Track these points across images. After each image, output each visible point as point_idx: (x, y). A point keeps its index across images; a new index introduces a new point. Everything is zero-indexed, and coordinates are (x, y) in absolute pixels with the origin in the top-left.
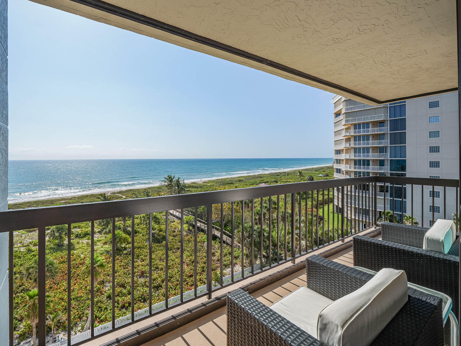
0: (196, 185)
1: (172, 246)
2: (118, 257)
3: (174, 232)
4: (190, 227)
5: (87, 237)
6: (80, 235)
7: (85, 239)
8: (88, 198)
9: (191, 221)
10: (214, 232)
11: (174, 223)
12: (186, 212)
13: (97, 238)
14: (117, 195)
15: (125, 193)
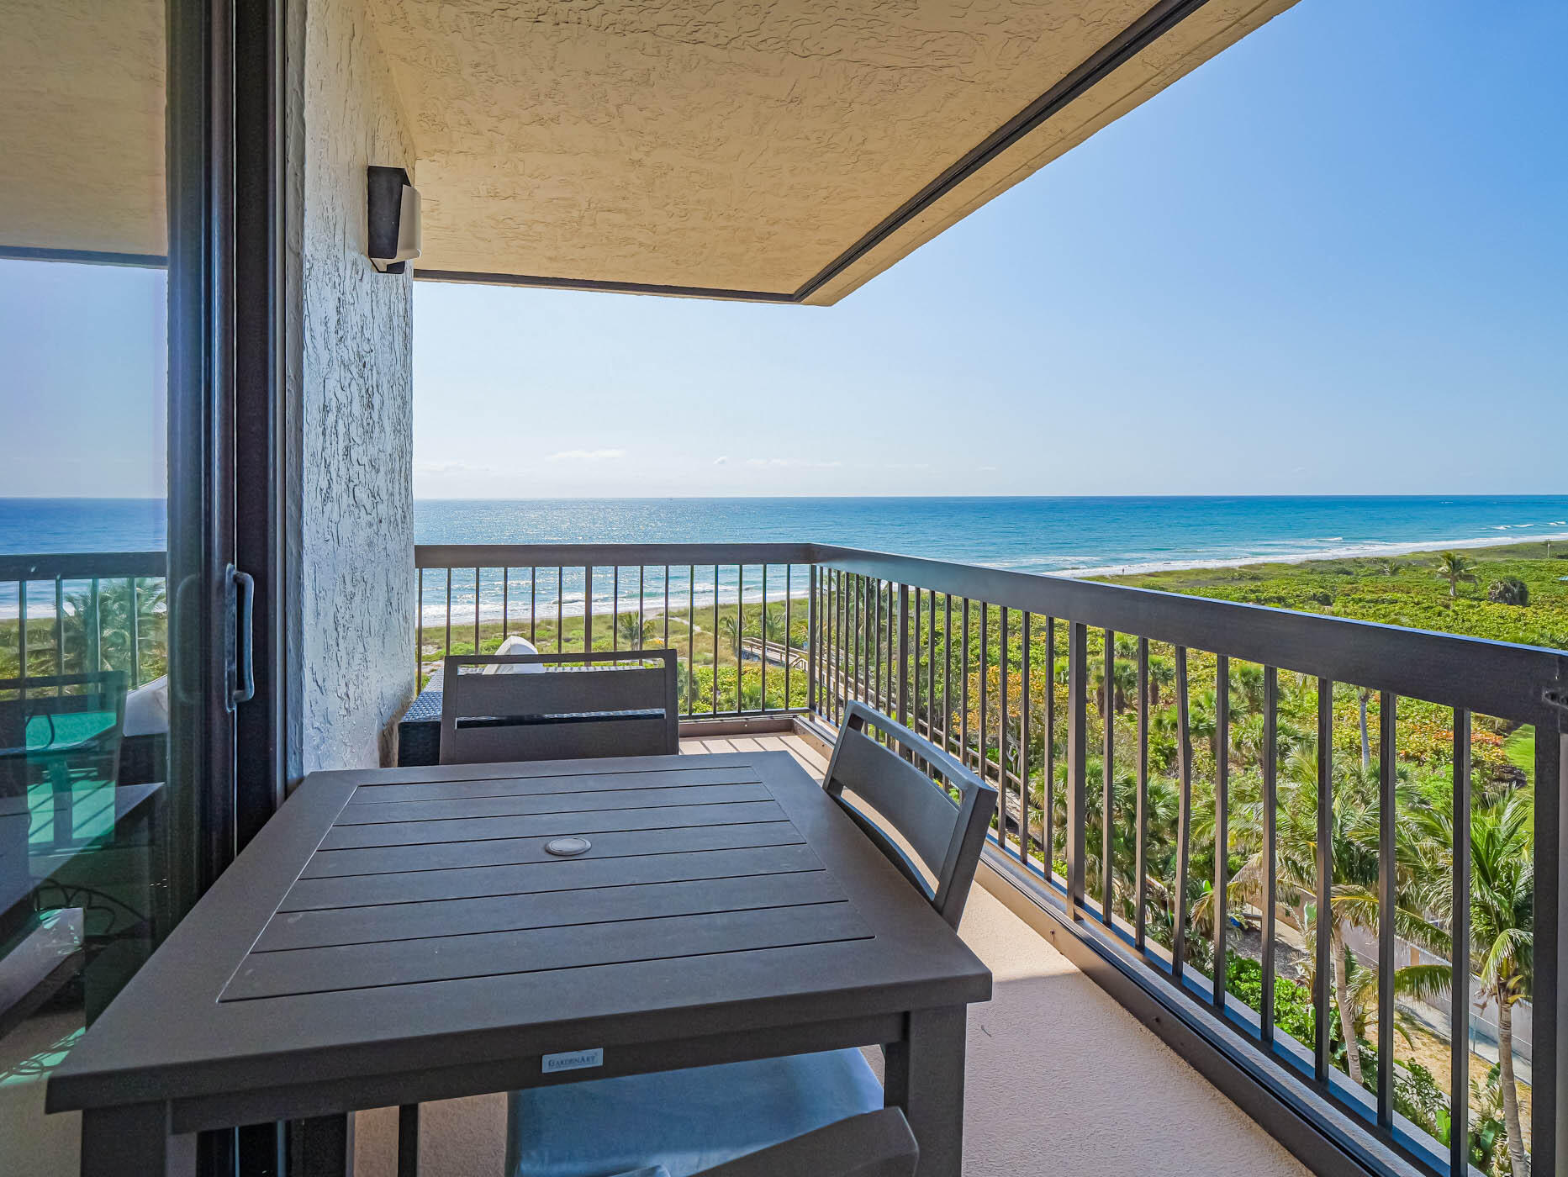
14: (676, 622)
15: (703, 615)
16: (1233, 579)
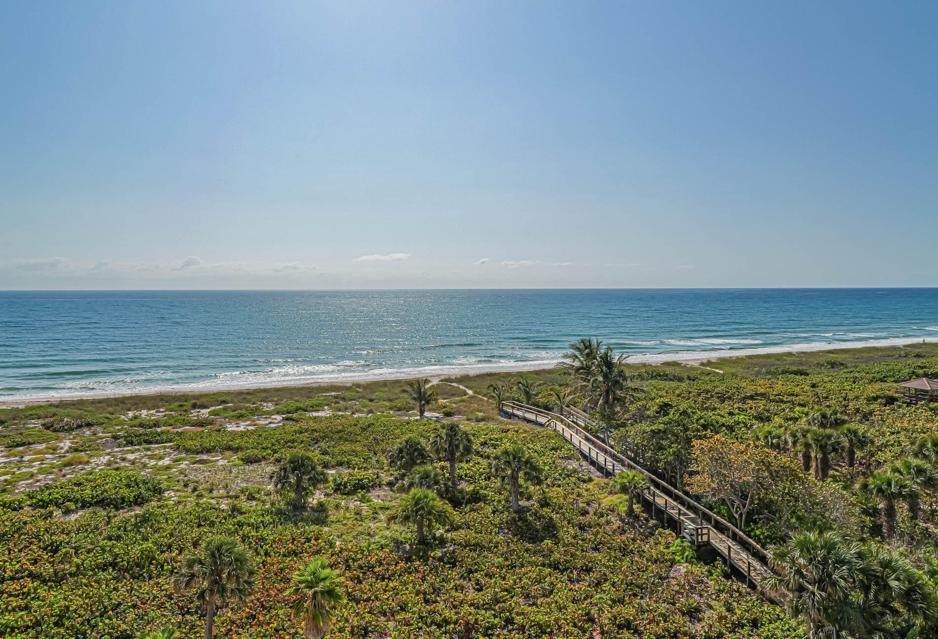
0: (677, 371)
1: (568, 558)
2: (418, 563)
3: (585, 513)
4: (635, 506)
5: (360, 493)
6: (345, 487)
7: (356, 499)
8: (386, 389)
9: (635, 488)
10: (708, 534)
11: (589, 487)
12: (629, 453)
13: (382, 500)
14: (454, 386)
15: (475, 381)
16: (900, 356)
